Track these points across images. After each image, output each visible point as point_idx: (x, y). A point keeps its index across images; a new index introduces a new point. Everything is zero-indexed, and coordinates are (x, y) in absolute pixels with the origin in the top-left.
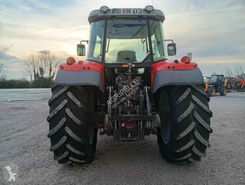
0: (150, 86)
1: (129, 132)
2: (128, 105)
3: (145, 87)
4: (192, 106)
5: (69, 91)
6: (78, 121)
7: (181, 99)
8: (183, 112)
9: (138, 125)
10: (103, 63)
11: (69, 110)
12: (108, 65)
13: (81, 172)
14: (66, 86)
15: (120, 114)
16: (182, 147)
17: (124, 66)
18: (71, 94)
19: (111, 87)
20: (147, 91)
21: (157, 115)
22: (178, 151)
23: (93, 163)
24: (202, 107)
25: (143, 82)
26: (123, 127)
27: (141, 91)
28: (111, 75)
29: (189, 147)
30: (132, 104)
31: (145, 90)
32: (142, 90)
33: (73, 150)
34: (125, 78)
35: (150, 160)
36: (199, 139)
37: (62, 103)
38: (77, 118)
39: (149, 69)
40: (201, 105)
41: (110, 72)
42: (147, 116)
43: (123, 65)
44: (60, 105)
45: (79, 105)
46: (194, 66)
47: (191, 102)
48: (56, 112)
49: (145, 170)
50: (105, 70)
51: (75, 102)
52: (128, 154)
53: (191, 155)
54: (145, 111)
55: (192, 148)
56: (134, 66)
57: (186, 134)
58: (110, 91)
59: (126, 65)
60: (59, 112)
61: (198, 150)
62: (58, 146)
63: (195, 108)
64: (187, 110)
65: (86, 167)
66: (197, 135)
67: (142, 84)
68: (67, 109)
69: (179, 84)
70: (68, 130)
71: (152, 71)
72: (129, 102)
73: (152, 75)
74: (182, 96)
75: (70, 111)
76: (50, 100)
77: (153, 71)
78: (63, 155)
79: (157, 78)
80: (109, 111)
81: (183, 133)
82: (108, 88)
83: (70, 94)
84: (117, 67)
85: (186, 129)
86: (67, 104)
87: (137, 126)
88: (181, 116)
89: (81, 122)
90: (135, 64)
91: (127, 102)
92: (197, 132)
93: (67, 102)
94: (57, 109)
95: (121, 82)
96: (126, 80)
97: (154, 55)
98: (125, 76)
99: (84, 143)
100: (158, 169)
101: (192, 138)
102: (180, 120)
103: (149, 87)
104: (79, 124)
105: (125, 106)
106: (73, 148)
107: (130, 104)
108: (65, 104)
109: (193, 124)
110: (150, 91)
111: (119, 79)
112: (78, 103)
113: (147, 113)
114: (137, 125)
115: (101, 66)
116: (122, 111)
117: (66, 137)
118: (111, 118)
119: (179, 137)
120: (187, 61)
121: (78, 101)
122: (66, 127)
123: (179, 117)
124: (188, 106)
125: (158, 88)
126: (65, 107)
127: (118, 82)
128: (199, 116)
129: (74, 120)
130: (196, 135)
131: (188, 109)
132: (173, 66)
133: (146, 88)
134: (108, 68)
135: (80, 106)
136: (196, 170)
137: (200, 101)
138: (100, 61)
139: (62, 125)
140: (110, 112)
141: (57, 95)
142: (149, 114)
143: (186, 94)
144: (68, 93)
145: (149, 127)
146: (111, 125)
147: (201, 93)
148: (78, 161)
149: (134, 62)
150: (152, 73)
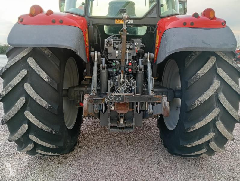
0: (154, 53)
1: (122, 117)
2: (121, 80)
3: (147, 53)
4: (216, 84)
5: (31, 57)
6: (44, 103)
7: (200, 73)
8: (203, 94)
9: (135, 108)
10: (86, 17)
11: (29, 85)
12: (93, 20)
13: (55, 167)
14: (26, 48)
15: (109, 92)
16: (195, 141)
17: (117, 22)
18: (33, 61)
19: (97, 52)
20: (150, 60)
21: (165, 98)
22: (189, 146)
23: (74, 152)
24: (231, 85)
25: (143, 46)
26: (113, 111)
27: (140, 60)
28: (98, 36)
29: (205, 141)
30: (127, 77)
31: (147, 58)
32: (142, 58)
33: (39, 142)
34: (118, 40)
35: (148, 150)
36: (221, 132)
37: (19, 75)
38: (42, 98)
39: (154, 28)
40: (229, 83)
41: (97, 30)
42: (148, 96)
43: (116, 20)
44: (16, 77)
45: (45, 78)
46: (222, 24)
47: (215, 78)
48: (10, 89)
49: (141, 166)
50: (89, 27)
51: (39, 73)
52: (120, 139)
53: (207, 150)
54: (145, 88)
55: (209, 143)
56: (131, 22)
57: (204, 124)
58: (96, 59)
59: (120, 20)
60: (15, 88)
61: (217, 145)
62: (18, 136)
63: (220, 87)
64: (209, 90)
65: (64, 159)
66: (220, 125)
67: (142, 50)
68: (27, 83)
69: (200, 50)
70: (29, 115)
71: (157, 31)
72: (122, 75)
73: (158, 37)
74: (202, 69)
75: (31, 87)
76: (2, 69)
77: (159, 31)
78: (26, 148)
79: (166, 40)
80: (94, 87)
81: (199, 123)
82: (92, 53)
83: (31, 62)
84: (107, 23)
85: (205, 118)
86: (26, 76)
87: (133, 110)
88: (200, 99)
89: (49, 104)
90: (134, 19)
91: (119, 76)
92: (220, 122)
93: (26, 73)
94: (11, 83)
95: (112, 45)
96: (119, 43)
97: (162, 6)
98: (119, 38)
99: (55, 133)
100: (158, 164)
101: (211, 130)
102: (196, 104)
103: (152, 55)
104: (46, 107)
105: (117, 80)
106: (39, 139)
107: (124, 78)
108: (24, 76)
109: (216, 111)
110: (153, 61)
111: (109, 41)
112: (44, 75)
113: (148, 91)
114: (133, 108)
115: (82, 21)
116: (113, 87)
117: (27, 125)
118: (95, 99)
119: (193, 128)
120: (212, 16)
121: (44, 72)
122: (25, 112)
123: (195, 101)
124: (211, 84)
125: (168, 55)
126: (24, 80)
127: (107, 45)
128: (226, 100)
129: (38, 102)
130: (217, 127)
131: (211, 88)
132: (191, 21)
133: (148, 55)
134: (93, 25)
135: (46, 80)
136: (209, 168)
137: (229, 77)
138: (82, 13)
139: (20, 108)
140: (95, 89)
141: (12, 62)
142: (151, 94)
143: (208, 66)
144: (28, 60)
145: (151, 112)
146: (95, 109)
147: (230, 65)
148: (49, 154)
149: (132, 17)
150: (157, 34)
